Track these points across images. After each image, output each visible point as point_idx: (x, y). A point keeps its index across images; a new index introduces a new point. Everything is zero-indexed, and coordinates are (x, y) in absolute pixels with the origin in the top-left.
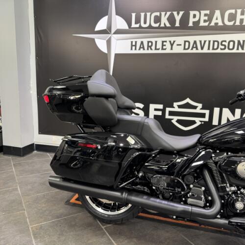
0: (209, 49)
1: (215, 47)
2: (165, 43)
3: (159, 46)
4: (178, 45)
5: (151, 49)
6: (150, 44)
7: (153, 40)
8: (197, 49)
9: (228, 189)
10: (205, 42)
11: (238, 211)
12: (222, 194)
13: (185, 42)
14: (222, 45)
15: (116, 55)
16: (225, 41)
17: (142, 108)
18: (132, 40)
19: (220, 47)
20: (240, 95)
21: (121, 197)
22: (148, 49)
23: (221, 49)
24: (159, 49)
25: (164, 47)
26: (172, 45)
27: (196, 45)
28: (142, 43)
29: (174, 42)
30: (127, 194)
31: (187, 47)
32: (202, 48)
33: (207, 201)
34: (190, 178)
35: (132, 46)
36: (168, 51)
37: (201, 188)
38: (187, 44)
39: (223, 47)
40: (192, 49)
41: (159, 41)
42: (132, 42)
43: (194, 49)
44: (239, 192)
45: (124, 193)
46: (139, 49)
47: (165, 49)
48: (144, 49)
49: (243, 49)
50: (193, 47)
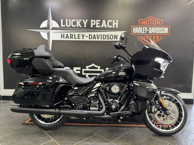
0: (101, 39)
1: (104, 38)
2: (79, 36)
3: (76, 37)
4: (86, 37)
5: (72, 38)
6: (72, 36)
7: (73, 34)
8: (96, 39)
9: (109, 101)
10: (99, 35)
11: (113, 109)
12: (106, 103)
13: (90, 35)
14: (107, 37)
15: (53, 41)
16: (109, 35)
18: (62, 33)
19: (107, 38)
20: (114, 59)
21: (55, 111)
22: (71, 38)
23: (107, 39)
24: (76, 38)
25: (79, 38)
26: (83, 36)
27: (95, 37)
28: (67, 35)
29: (84, 35)
31: (90, 38)
32: (98, 38)
33: (99, 107)
34: (92, 98)
35: (62, 36)
36: (81, 39)
37: (97, 102)
38: (91, 36)
39: (108, 38)
40: (93, 39)
41: (77, 34)
42: (62, 34)
43: (94, 39)
44: (114, 101)
45: (57, 109)
46: (66, 38)
47: (80, 38)
48: (68, 38)
49: (117, 39)
50: (93, 38)
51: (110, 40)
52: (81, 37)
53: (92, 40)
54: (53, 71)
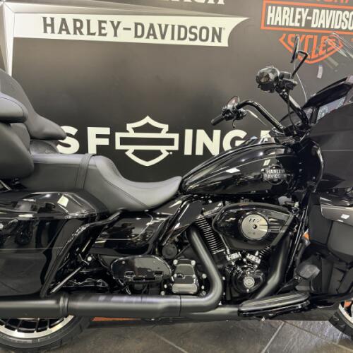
0: (173, 38)
1: (182, 36)
2: (103, 25)
3: (94, 28)
4: (125, 29)
5: (81, 33)
6: (78, 24)
7: (84, 18)
8: (155, 38)
9: (228, 259)
10: (167, 26)
11: (248, 290)
12: (220, 266)
13: (136, 24)
14: (191, 33)
16: (196, 27)
17: (74, 134)
18: (45, 15)
19: (189, 35)
20: (228, 111)
21: (56, 306)
22: (75, 33)
23: (191, 40)
24: (94, 34)
25: (103, 32)
26: (115, 28)
27: (154, 31)
28: (64, 21)
29: (119, 23)
30: (67, 300)
31: (139, 33)
32: (163, 37)
35: (46, 25)
36: (110, 38)
38: (139, 28)
39: (193, 37)
40: (148, 37)
41: (94, 19)
42: (45, 19)
43: (151, 37)
44: (245, 260)
45: (62, 299)
46: (60, 32)
47: (105, 35)
48: (68, 33)
49: (219, 41)
50: (149, 34)
51: (198, 43)
52: (109, 29)
53: (143, 40)
54: (38, 166)
